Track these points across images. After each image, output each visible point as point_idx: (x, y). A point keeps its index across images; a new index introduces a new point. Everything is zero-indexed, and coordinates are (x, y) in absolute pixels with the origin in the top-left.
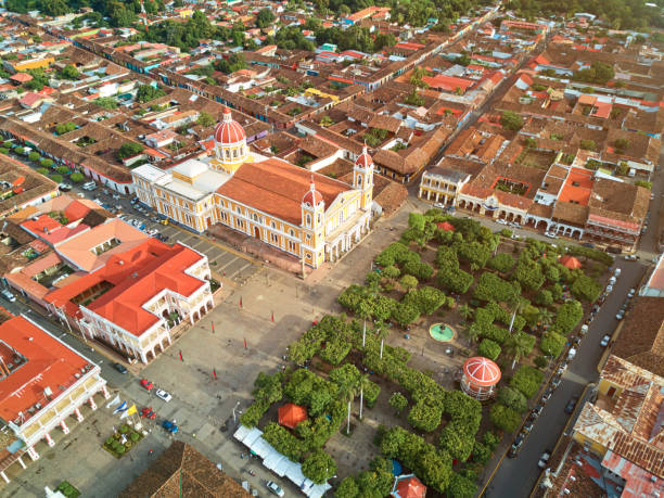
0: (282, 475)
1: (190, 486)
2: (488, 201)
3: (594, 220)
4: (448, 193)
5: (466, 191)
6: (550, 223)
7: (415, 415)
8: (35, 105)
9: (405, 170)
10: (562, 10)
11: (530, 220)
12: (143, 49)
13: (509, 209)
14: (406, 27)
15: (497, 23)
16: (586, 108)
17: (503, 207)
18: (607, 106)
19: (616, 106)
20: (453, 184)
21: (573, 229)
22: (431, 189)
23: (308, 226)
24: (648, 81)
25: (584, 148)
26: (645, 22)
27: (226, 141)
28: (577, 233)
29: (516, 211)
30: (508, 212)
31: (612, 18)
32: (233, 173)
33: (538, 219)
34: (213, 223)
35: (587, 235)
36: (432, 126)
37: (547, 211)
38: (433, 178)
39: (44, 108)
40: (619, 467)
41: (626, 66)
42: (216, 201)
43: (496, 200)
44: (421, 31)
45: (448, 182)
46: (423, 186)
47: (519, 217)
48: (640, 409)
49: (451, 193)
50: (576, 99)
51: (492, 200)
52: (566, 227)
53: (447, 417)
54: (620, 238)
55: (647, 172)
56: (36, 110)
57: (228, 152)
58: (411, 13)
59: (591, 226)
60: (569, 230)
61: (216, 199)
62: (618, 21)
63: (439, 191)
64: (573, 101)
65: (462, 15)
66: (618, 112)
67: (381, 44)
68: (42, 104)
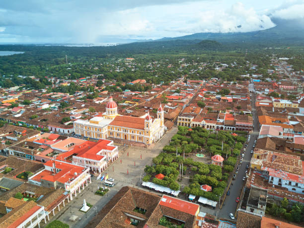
0: (163, 191)
1: (135, 193)
2: (202, 123)
3: (237, 123)
4: (188, 122)
5: (194, 120)
6: (224, 127)
7: (201, 171)
8: (18, 111)
9: (170, 118)
10: (206, 78)
11: (217, 127)
12: (54, 94)
13: (209, 124)
14: (153, 84)
15: (185, 82)
16: (224, 100)
17: (207, 124)
18: (231, 99)
19: (233, 99)
20: (189, 118)
21: (232, 128)
22: (181, 121)
23: (147, 128)
24: (241, 93)
25: (228, 109)
26: (235, 79)
27: (111, 107)
28: (233, 129)
29: (212, 125)
30: (209, 125)
31: (224, 78)
32: (113, 119)
33: (220, 126)
34: (107, 137)
35: (237, 129)
36: (175, 108)
37: (223, 124)
38: (181, 117)
39: (22, 112)
40: (266, 169)
41: (233, 90)
42: (109, 128)
43: (205, 122)
44: (159, 85)
45: (187, 118)
46: (178, 121)
47: (214, 126)
48: (267, 157)
49: (189, 122)
50: (220, 99)
51: (203, 122)
52: (230, 127)
53: (211, 170)
54: (247, 128)
55: (249, 114)
56: (19, 113)
57: (111, 112)
58: (154, 80)
59: (237, 126)
60: (231, 128)
61: (109, 127)
62: (226, 79)
63: (185, 122)
64: (219, 99)
65: (172, 81)
66: (235, 100)
67: (146, 89)
68: (21, 111)
